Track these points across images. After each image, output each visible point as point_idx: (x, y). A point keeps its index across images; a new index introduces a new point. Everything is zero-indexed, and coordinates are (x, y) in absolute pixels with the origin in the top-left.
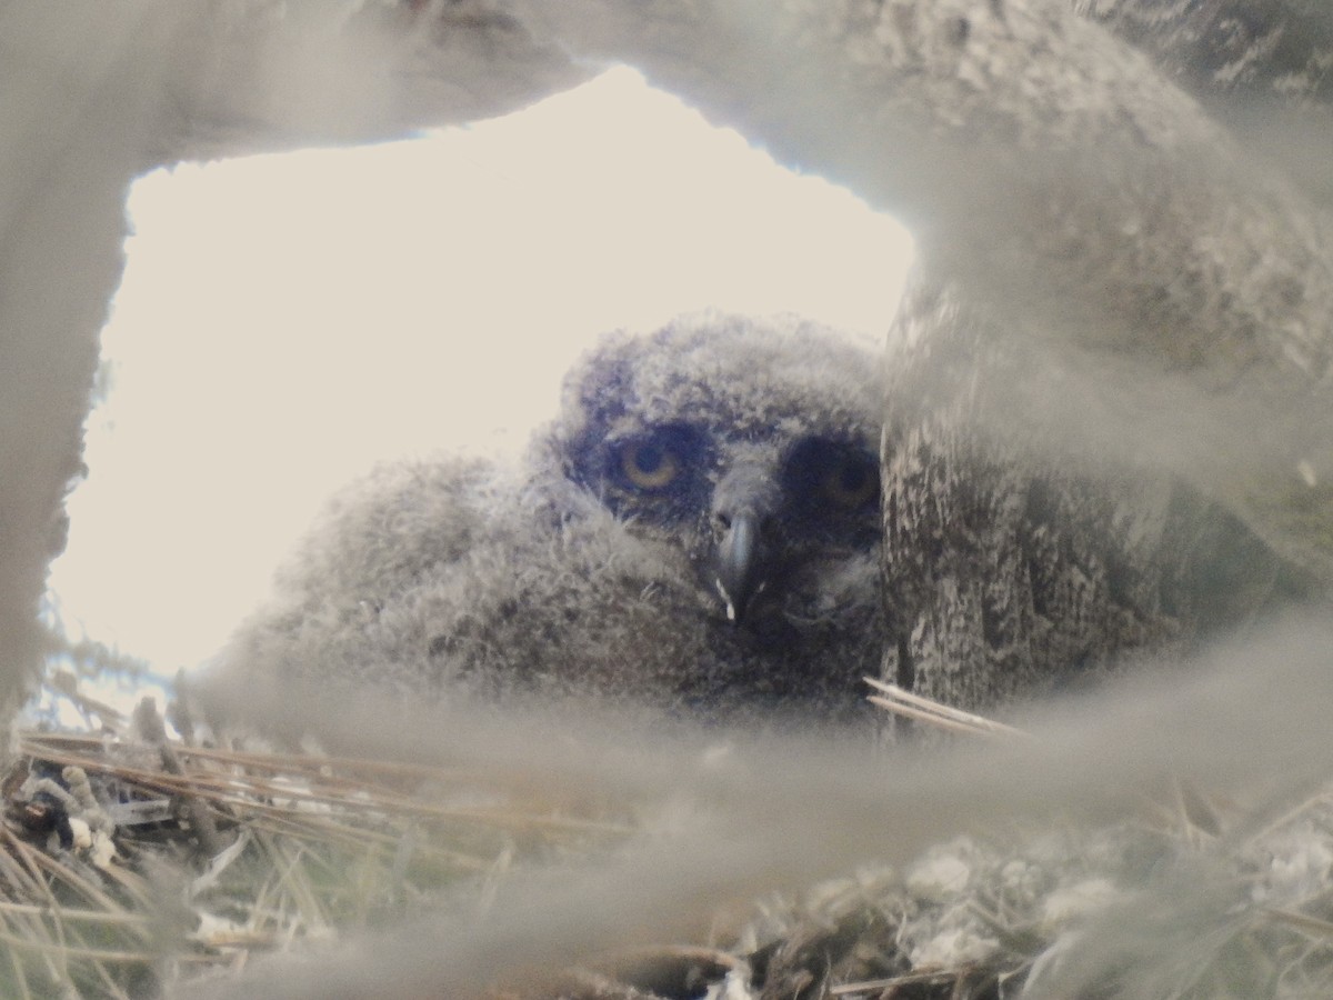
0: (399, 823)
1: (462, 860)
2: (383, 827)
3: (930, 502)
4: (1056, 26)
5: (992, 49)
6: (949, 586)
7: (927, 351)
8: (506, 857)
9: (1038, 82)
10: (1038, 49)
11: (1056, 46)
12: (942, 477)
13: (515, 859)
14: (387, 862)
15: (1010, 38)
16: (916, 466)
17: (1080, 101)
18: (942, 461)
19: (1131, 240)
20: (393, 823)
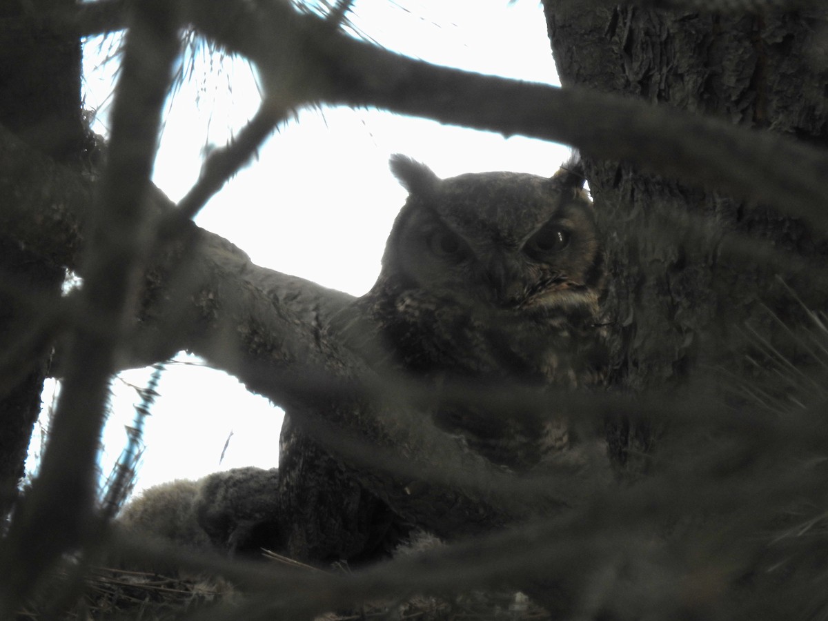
0: (114, 587)
1: (133, 600)
2: (109, 589)
3: (289, 500)
4: (335, 349)
5: (315, 356)
6: (296, 526)
7: (288, 453)
8: (147, 599)
9: (328, 366)
10: (330, 356)
11: (335, 355)
12: (293, 491)
13: (150, 600)
14: (110, 600)
15: (321, 352)
16: (285, 489)
17: (342, 373)
18: (292, 487)
19: (357, 416)
20: (113, 588)
